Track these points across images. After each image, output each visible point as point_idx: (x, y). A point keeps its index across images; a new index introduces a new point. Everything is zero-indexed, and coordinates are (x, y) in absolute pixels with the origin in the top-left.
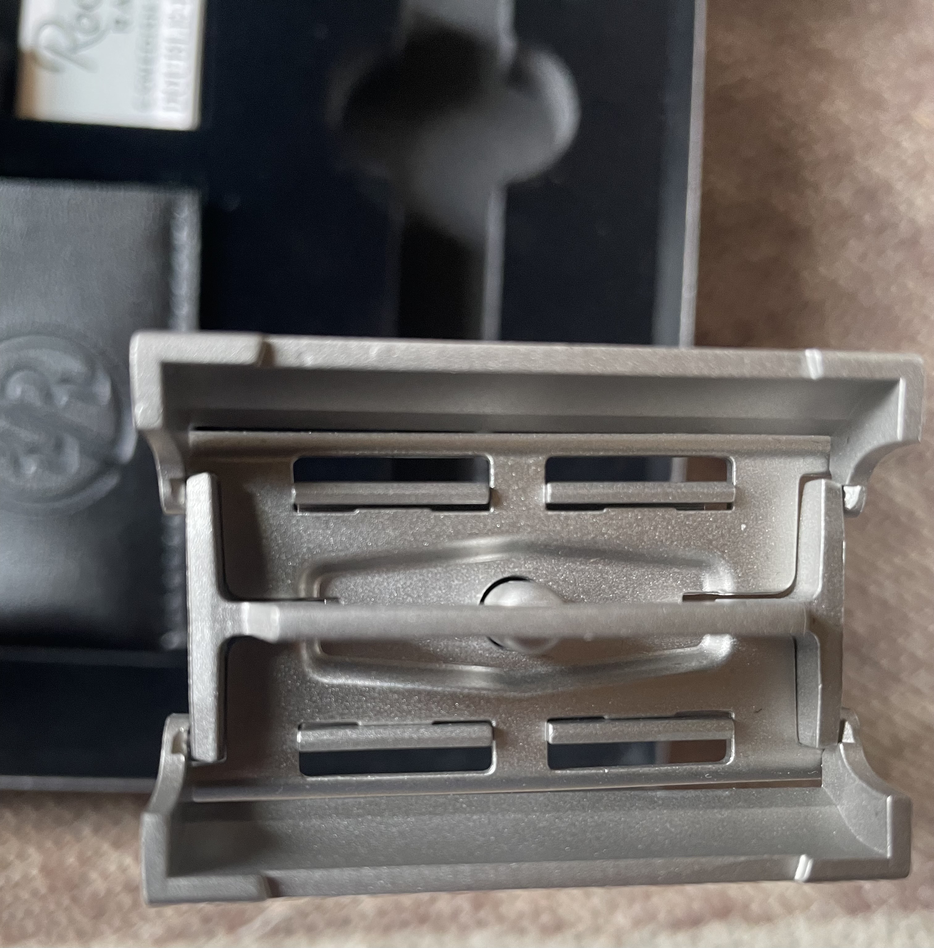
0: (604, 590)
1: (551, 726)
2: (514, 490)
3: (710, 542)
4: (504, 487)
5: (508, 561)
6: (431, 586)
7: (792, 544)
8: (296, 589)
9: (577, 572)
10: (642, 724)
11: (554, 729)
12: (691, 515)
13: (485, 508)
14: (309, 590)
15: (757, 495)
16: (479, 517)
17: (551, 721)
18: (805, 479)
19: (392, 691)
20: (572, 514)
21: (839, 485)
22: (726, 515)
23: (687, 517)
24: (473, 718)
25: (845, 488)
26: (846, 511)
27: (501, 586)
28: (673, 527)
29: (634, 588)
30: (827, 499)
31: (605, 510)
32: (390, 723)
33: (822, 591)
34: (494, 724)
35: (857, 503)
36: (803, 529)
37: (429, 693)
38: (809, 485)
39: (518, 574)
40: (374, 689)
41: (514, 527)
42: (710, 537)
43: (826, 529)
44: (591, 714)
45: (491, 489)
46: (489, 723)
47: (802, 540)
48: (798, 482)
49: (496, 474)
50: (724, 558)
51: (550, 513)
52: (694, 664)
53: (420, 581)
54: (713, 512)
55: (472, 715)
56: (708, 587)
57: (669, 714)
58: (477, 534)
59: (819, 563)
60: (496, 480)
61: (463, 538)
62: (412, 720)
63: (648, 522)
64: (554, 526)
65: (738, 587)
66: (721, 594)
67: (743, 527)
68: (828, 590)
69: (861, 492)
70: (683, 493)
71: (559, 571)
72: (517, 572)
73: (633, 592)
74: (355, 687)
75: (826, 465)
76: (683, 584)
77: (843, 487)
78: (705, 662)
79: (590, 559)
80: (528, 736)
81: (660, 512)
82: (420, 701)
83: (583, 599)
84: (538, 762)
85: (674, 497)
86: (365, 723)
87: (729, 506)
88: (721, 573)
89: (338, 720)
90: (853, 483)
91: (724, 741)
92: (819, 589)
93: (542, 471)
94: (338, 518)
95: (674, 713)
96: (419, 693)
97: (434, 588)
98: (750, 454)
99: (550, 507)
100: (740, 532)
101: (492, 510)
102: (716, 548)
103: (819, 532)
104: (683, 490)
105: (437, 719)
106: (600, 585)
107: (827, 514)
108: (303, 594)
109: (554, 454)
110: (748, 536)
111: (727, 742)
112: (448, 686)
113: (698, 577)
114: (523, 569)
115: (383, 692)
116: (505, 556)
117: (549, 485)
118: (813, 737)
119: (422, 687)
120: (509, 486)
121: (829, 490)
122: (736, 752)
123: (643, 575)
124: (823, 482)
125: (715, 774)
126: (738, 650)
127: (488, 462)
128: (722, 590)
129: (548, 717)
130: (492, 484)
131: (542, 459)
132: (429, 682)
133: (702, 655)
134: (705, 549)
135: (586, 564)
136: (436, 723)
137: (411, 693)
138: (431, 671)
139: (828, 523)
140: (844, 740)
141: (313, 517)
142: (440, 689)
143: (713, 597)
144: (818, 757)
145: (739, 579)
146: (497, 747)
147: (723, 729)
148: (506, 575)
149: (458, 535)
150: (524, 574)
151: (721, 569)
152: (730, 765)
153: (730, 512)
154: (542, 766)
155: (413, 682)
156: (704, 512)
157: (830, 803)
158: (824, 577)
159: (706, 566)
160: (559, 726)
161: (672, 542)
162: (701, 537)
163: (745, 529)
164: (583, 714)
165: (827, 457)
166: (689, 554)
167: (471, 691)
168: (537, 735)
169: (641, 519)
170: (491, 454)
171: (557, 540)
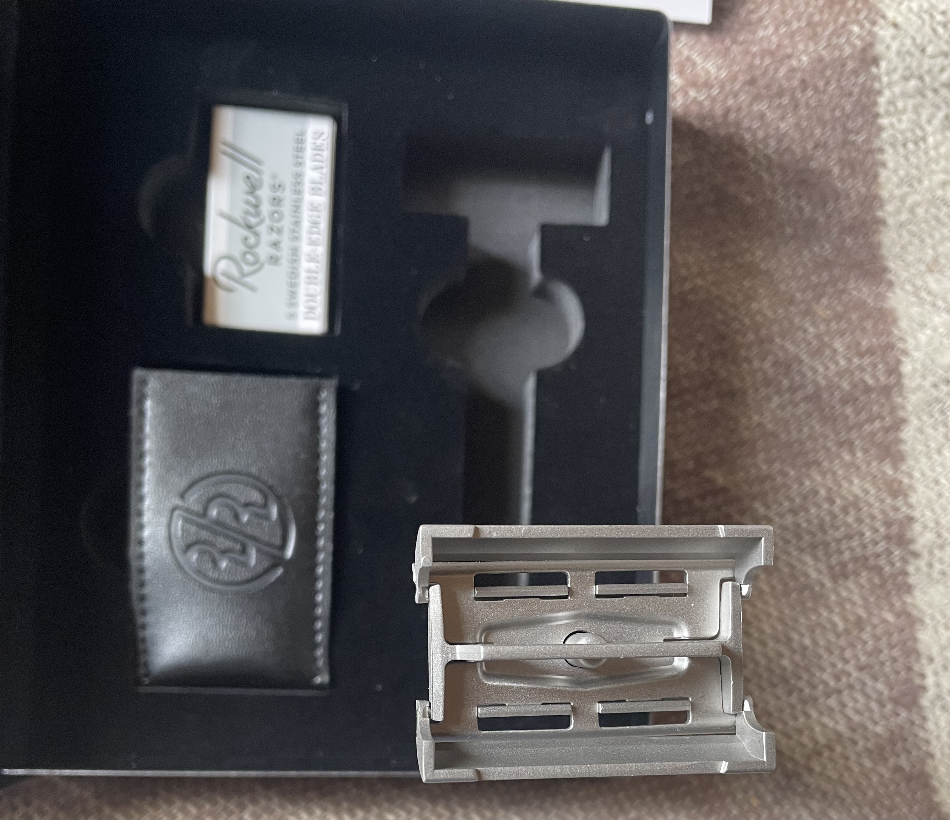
0: (624, 637)
1: (600, 705)
2: (580, 588)
3: (676, 612)
4: (575, 587)
5: (576, 623)
6: (538, 636)
7: (717, 613)
8: (475, 639)
9: (611, 628)
10: (645, 703)
11: (602, 706)
12: (667, 600)
13: (566, 597)
14: (480, 639)
15: (699, 589)
16: (563, 602)
17: (599, 702)
18: (723, 581)
19: (522, 688)
20: (608, 599)
21: (738, 584)
22: (684, 599)
23: (665, 600)
24: (562, 702)
25: (742, 586)
26: (742, 596)
27: (574, 635)
28: (658, 605)
29: (639, 636)
30: (733, 591)
31: (624, 598)
32: (521, 704)
33: (731, 637)
34: (572, 704)
35: (748, 593)
36: (722, 605)
37: (540, 689)
38: (724, 584)
39: (581, 629)
40: (513, 687)
41: (580, 606)
42: (676, 610)
43: (732, 606)
44: (620, 699)
45: (569, 588)
46: (569, 703)
47: (722, 611)
48: (719, 582)
49: (571, 581)
50: (684, 621)
51: (598, 599)
52: (670, 673)
53: (533, 634)
54: (677, 598)
55: (561, 700)
56: (676, 635)
57: (659, 699)
58: (562, 610)
59: (729, 622)
60: (571, 584)
61: (556, 612)
62: (532, 702)
63: (645, 603)
64: (600, 606)
65: (691, 635)
66: (683, 638)
67: (692, 605)
68: (734, 636)
69: (749, 588)
70: (662, 589)
71: (602, 628)
72: (581, 628)
73: (639, 638)
74: (505, 686)
75: (733, 573)
76: (663, 634)
77: (740, 585)
78: (675, 673)
79: (617, 621)
80: (589, 710)
81: (652, 598)
82: (536, 693)
83: (614, 642)
84: (594, 723)
85: (658, 591)
86: (509, 704)
87: (685, 595)
88: (682, 628)
89: (497, 702)
90: (745, 583)
91: (686, 711)
92: (730, 635)
93: (593, 579)
94: (495, 603)
95: (661, 698)
96: (535, 689)
97: (540, 637)
98: (695, 568)
99: (597, 596)
100: (691, 607)
101: (569, 598)
102: (679, 615)
103: (729, 607)
104: (663, 587)
105: (544, 702)
106: (622, 635)
107: (733, 599)
108: (478, 641)
109: (598, 570)
110: (695, 609)
111: (688, 712)
112: (549, 686)
113: (671, 630)
114: (584, 627)
115: (518, 689)
116: (574, 621)
117: (597, 586)
118: (730, 708)
119: (537, 686)
120: (578, 586)
121: (733, 587)
122: (693, 718)
123: (643, 629)
124: (730, 583)
125: (682, 729)
126: (692, 666)
127: (567, 575)
128: (683, 636)
129: (598, 701)
130: (569, 586)
131: (593, 573)
132: (539, 684)
133: (675, 669)
134: (674, 616)
135: (615, 624)
136: (543, 704)
137: (532, 689)
138: (540, 678)
139: (733, 603)
140: (745, 709)
141: (483, 603)
142: (545, 687)
143: (679, 640)
144: (734, 720)
145: (692, 631)
146: (574, 715)
147: (685, 705)
148: (575, 630)
149: (553, 611)
150: (584, 630)
151: (682, 626)
152: (690, 724)
153: (686, 597)
154: (596, 726)
155: (532, 684)
156: (673, 598)
157: (739, 741)
158: (732, 629)
159: (674, 625)
160: (605, 704)
161: (658, 613)
162: (672, 610)
163: (693, 606)
164: (616, 699)
165: (733, 569)
166: (667, 618)
167: (561, 688)
168: (593, 709)
169: (642, 602)
170: (568, 571)
171: (601, 613)
